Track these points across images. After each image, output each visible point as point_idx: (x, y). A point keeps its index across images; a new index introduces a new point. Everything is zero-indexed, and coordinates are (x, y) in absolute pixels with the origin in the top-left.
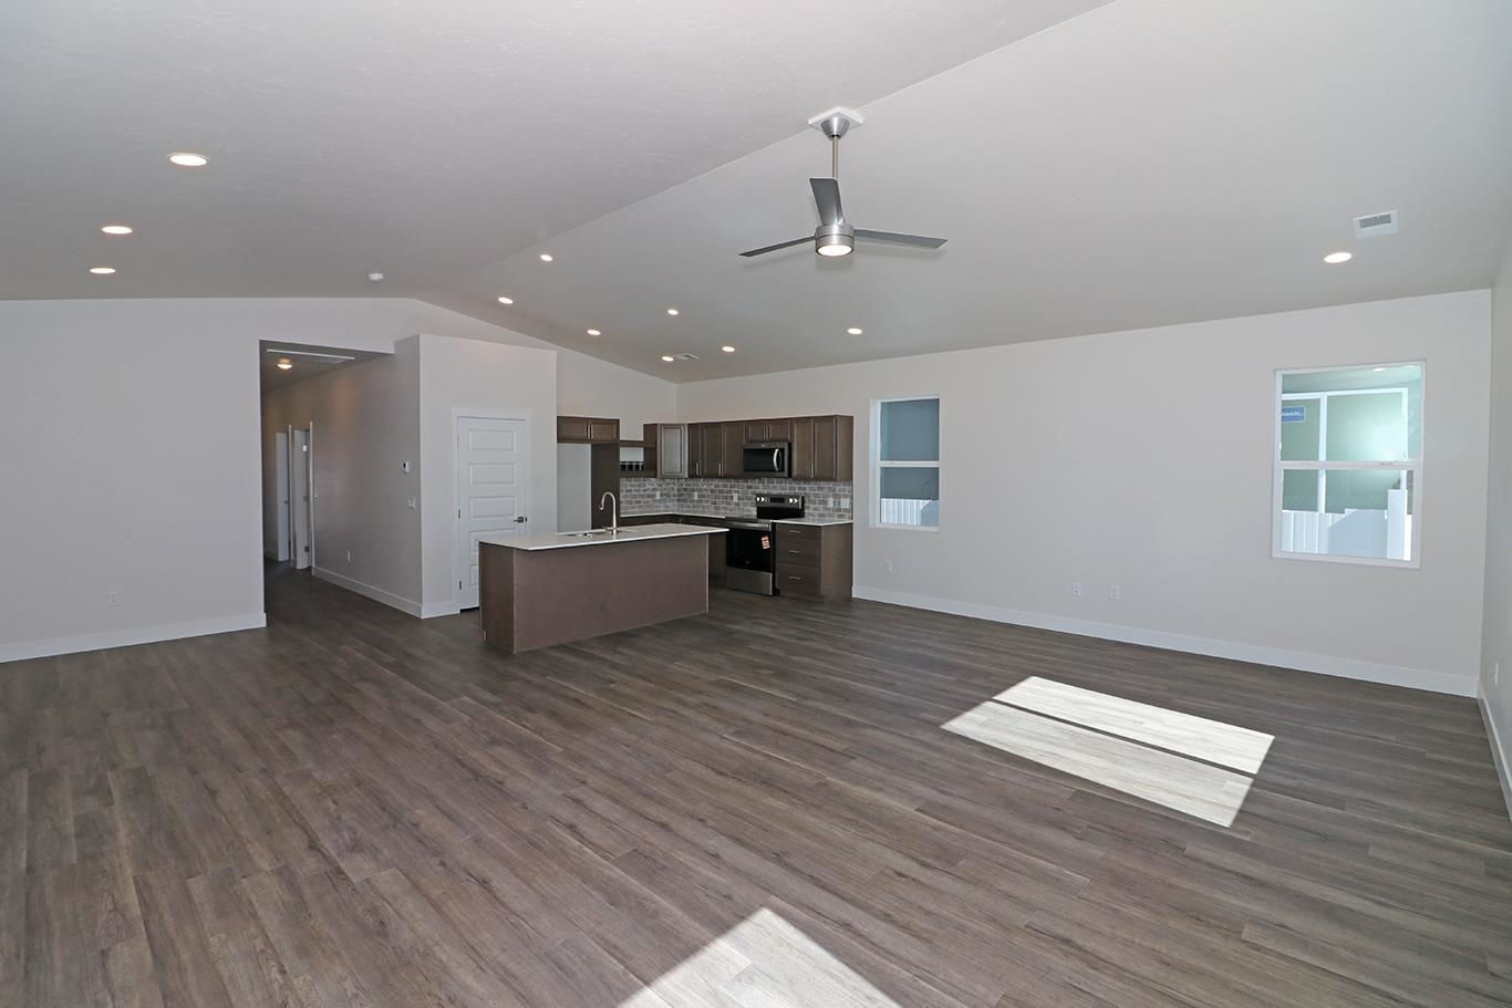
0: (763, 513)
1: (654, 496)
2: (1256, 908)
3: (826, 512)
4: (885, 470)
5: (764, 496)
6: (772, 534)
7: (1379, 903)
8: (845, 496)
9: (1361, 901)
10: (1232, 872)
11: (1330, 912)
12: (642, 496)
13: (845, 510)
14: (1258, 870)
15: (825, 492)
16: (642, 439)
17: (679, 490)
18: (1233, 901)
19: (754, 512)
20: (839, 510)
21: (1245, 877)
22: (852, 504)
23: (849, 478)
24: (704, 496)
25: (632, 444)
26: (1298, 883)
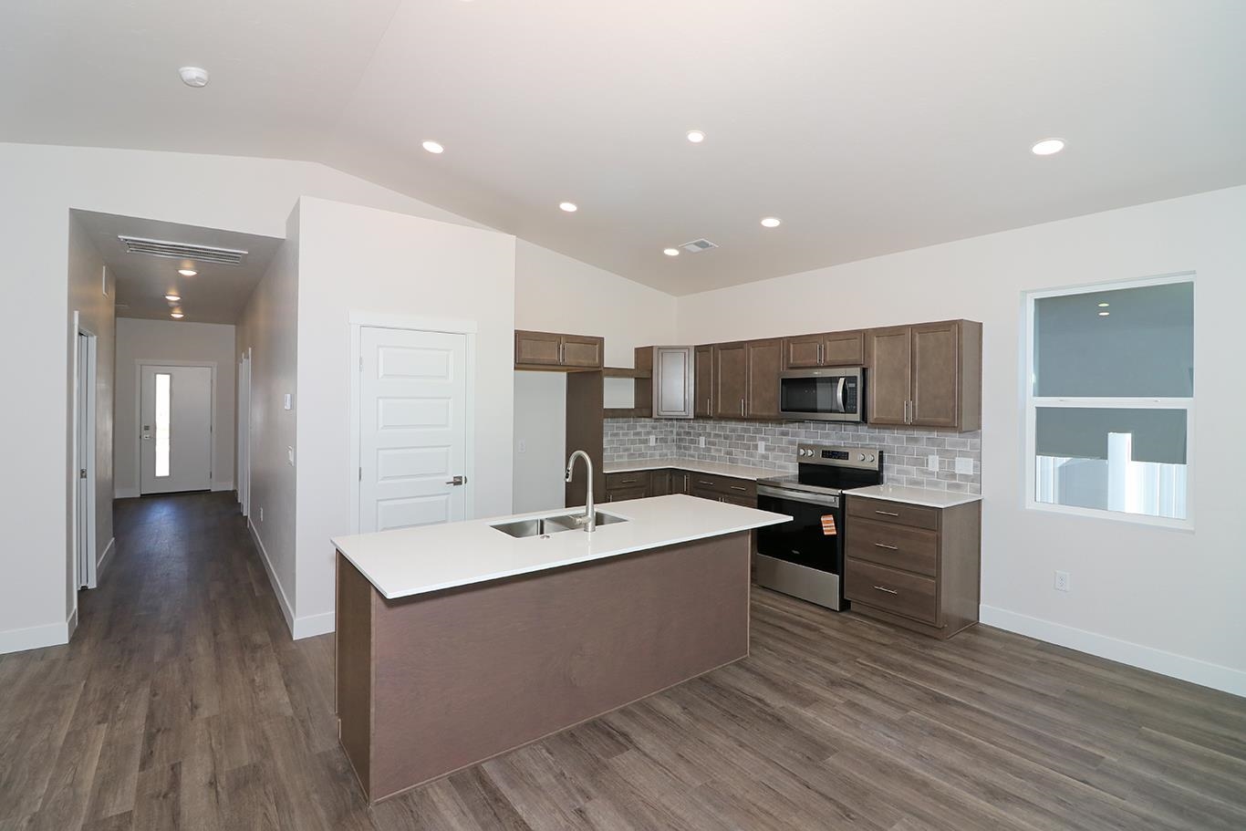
0: (809, 474)
1: (646, 441)
3: (925, 479)
4: (1041, 411)
5: (811, 447)
6: (840, 515)
8: (963, 454)
12: (633, 442)
13: (965, 477)
15: (923, 446)
16: (633, 368)
17: (678, 434)
19: (793, 470)
20: (953, 476)
22: (978, 467)
23: (977, 427)
24: (714, 444)
25: (619, 373)
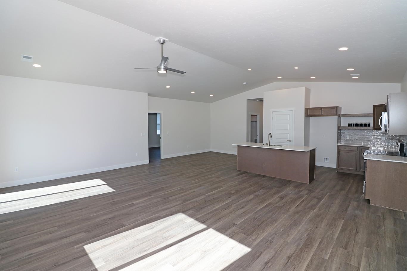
2: (58, 233)
7: (31, 254)
9: (36, 251)
10: (70, 236)
11: (42, 243)
14: (65, 241)
18: (64, 231)
21: (66, 237)
26: (54, 244)
